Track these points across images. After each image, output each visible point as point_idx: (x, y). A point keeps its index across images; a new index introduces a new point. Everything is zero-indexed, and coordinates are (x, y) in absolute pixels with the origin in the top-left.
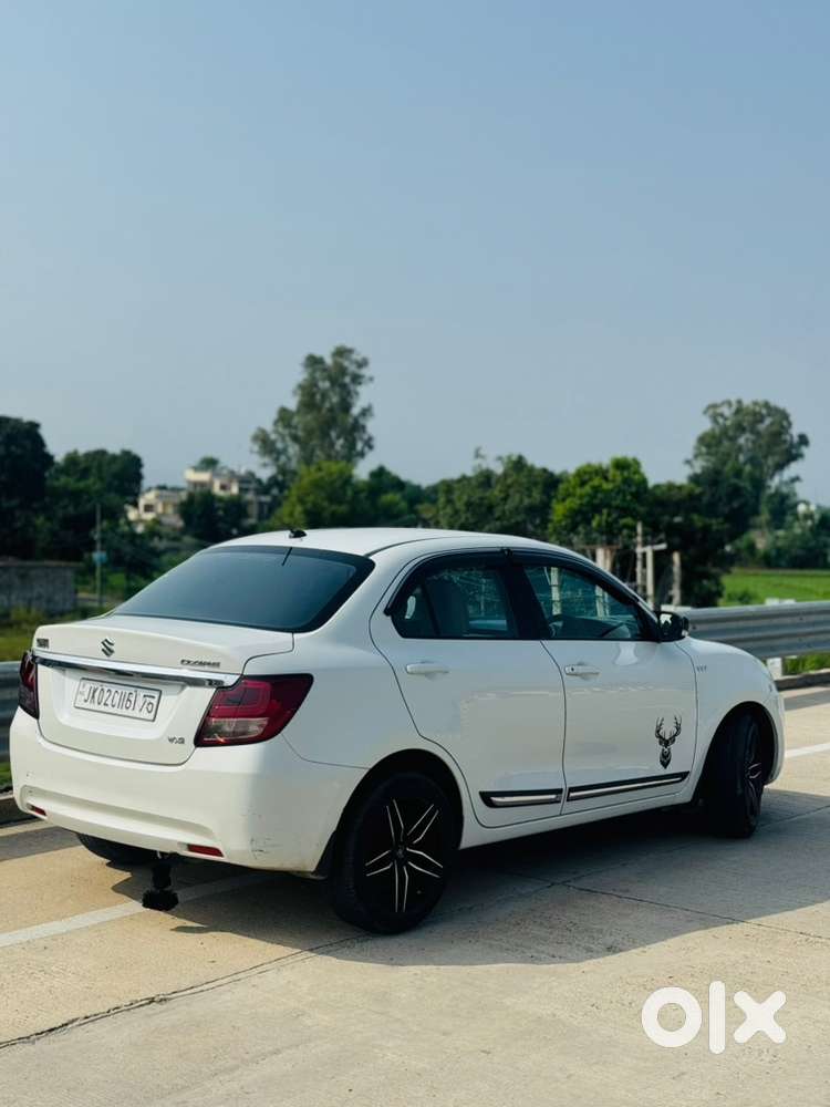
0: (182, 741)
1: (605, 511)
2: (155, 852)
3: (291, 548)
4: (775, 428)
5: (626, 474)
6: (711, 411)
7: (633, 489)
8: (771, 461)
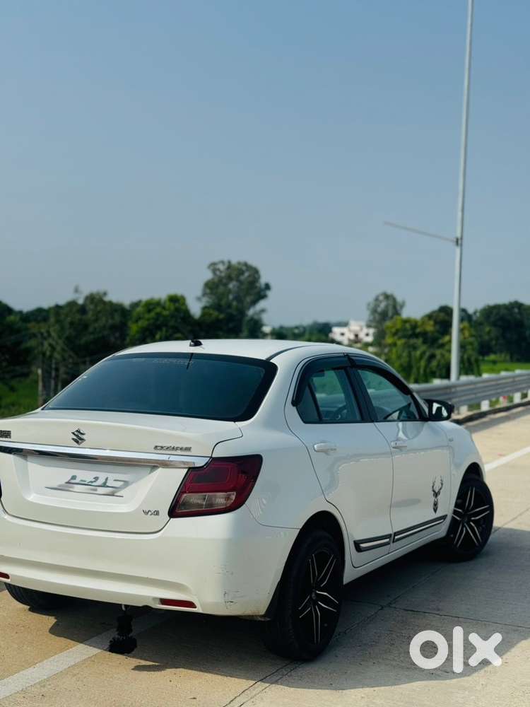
0: (157, 513)
1: (164, 329)
2: (121, 605)
3: (192, 354)
4: (251, 279)
5: (177, 305)
6: (212, 268)
7: (182, 315)
8: (248, 299)
